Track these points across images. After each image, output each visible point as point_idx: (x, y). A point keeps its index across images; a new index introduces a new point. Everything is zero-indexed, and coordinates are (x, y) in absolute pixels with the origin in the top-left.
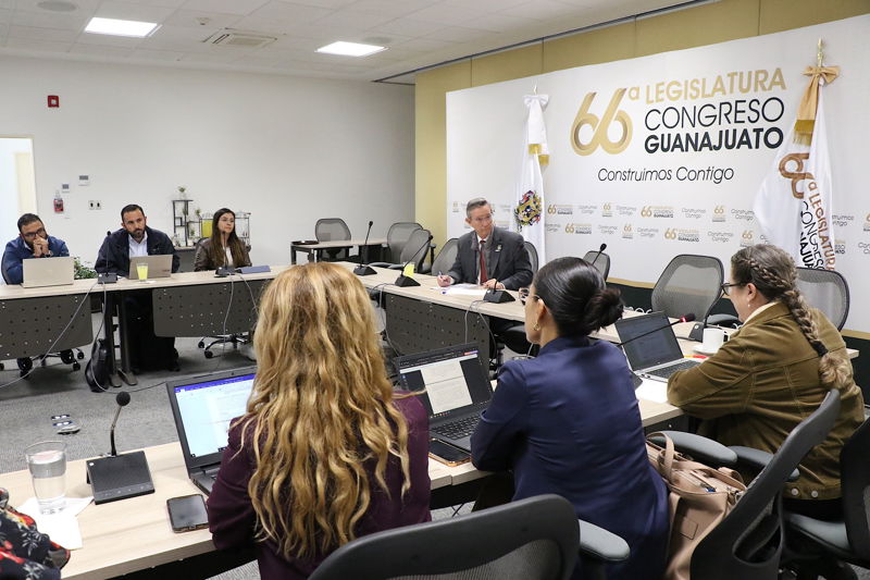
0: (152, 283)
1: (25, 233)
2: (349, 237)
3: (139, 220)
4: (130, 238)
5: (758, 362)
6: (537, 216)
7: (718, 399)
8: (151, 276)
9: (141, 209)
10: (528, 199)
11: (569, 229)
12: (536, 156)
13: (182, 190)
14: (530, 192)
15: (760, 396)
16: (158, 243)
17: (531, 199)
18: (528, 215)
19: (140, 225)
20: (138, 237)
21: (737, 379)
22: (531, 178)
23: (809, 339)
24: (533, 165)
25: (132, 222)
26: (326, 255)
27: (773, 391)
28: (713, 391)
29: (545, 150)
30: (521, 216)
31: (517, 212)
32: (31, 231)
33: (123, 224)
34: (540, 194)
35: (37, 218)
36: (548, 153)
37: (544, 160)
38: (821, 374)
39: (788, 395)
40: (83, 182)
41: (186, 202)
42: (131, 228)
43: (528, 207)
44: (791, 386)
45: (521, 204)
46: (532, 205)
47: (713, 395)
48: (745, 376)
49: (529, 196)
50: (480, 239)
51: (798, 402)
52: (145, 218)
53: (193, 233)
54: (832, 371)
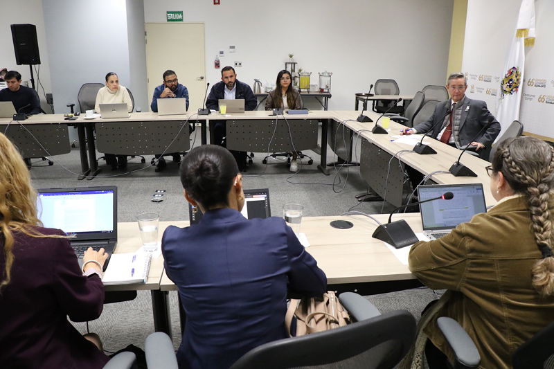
0: (228, 117)
1: (167, 80)
2: (398, 93)
3: (231, 76)
4: (226, 87)
5: (472, 250)
6: (517, 87)
7: (437, 274)
8: (228, 112)
9: (233, 70)
10: (511, 73)
11: (541, 100)
12: (523, 39)
13: (291, 56)
14: (514, 68)
15: (472, 282)
16: (243, 91)
17: (514, 74)
18: (510, 86)
19: (232, 80)
20: (230, 87)
21: (454, 262)
22: (517, 56)
23: (536, 239)
24: (520, 45)
25: (227, 77)
26: (381, 104)
27: (483, 280)
28: (434, 267)
29: (532, 33)
30: (505, 86)
31: (503, 83)
32: (170, 79)
33: (222, 78)
34: (522, 71)
35: (174, 73)
36: (534, 36)
37: (529, 43)
38: (532, 276)
39: (495, 288)
40: (232, 50)
41: (294, 64)
42: (227, 81)
43: (511, 80)
44: (499, 279)
45: (506, 77)
46: (515, 79)
47: (433, 270)
48: (460, 260)
49: (513, 71)
50: (453, 102)
51: (502, 297)
52: (236, 75)
53: (296, 84)
54: (543, 276)
